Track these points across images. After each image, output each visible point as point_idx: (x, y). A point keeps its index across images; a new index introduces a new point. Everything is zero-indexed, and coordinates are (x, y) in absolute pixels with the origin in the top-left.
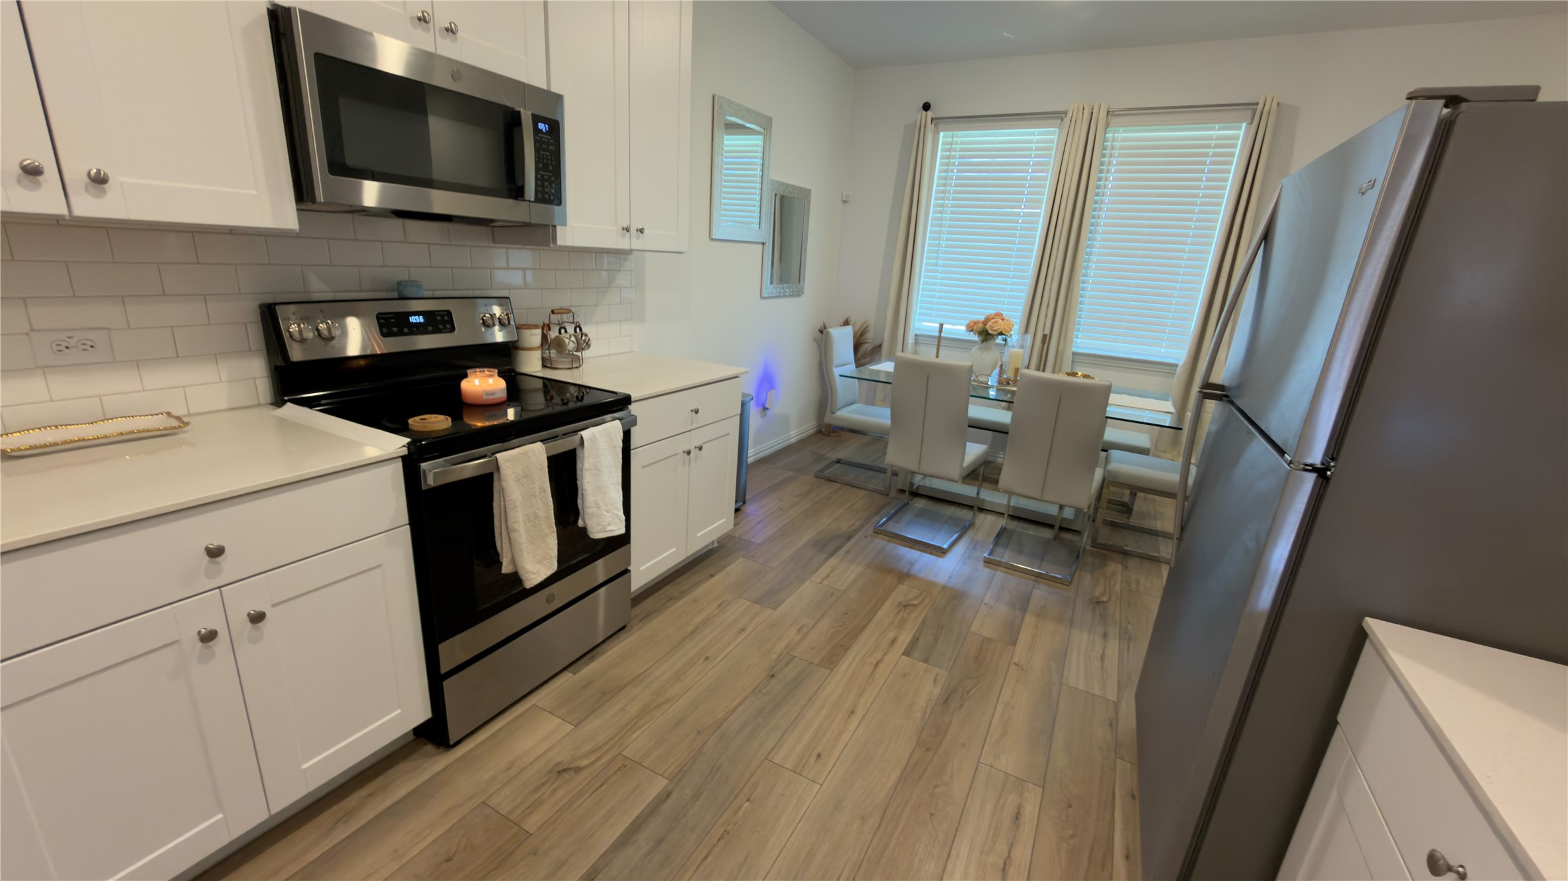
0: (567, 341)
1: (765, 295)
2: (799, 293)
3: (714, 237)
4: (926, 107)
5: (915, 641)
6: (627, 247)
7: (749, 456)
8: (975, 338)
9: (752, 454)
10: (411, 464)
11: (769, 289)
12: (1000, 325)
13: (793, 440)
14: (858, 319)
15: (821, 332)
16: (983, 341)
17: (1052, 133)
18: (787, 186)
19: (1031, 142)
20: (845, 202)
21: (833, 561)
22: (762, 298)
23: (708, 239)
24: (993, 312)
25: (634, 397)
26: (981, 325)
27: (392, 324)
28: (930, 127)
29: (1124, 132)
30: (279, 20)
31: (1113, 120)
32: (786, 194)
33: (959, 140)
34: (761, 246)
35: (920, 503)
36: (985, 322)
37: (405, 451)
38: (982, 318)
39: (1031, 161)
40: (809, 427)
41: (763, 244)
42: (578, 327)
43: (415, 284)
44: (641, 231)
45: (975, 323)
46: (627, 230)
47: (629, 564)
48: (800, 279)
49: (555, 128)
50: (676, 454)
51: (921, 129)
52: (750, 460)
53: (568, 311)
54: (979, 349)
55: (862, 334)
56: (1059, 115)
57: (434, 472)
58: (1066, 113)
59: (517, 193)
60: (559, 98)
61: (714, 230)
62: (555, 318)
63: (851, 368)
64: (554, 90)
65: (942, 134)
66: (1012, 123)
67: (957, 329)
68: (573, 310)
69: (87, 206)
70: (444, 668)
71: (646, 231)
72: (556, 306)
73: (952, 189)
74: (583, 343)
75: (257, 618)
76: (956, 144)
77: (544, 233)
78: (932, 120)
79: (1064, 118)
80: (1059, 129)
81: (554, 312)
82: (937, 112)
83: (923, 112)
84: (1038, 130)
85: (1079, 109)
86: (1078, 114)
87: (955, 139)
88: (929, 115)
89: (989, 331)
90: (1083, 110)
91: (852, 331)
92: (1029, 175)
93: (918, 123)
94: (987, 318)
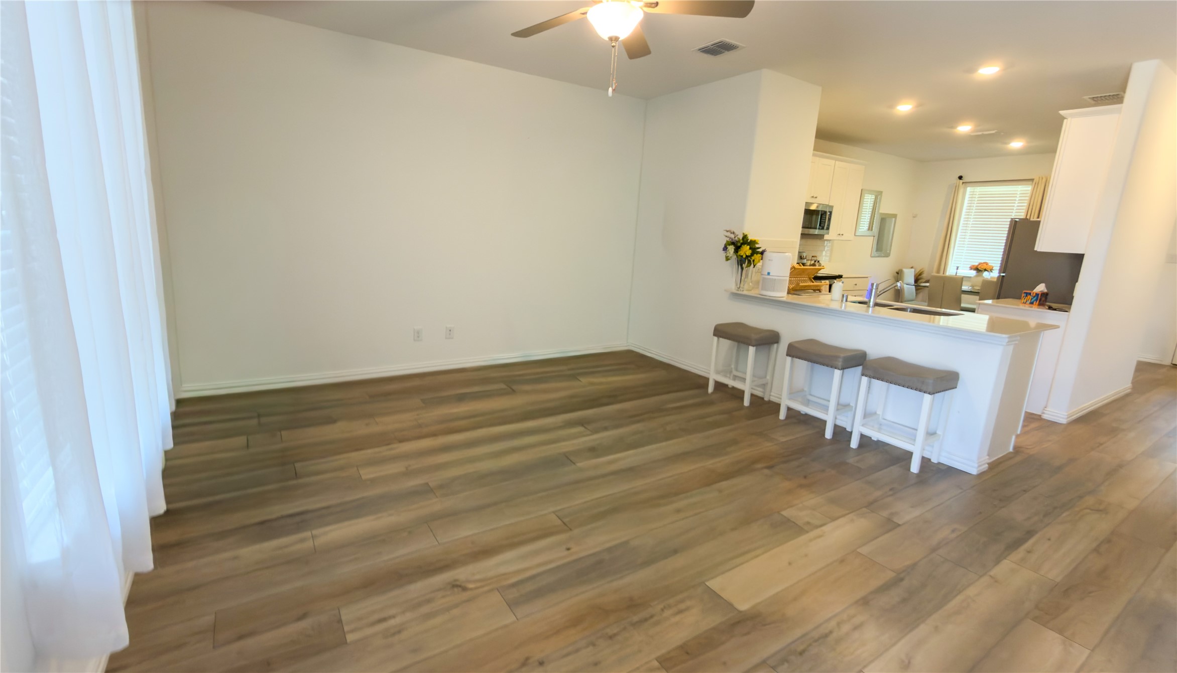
1: (873, 256)
2: (888, 256)
3: (856, 234)
4: (960, 178)
6: (837, 239)
8: (973, 272)
11: (875, 254)
12: (985, 266)
14: (918, 267)
15: (898, 273)
17: (1028, 188)
18: (885, 214)
19: (1016, 191)
20: (914, 217)
22: (871, 257)
23: (853, 235)
24: (983, 261)
26: (976, 266)
28: (962, 187)
32: (887, 217)
33: (978, 190)
34: (873, 237)
36: (978, 266)
38: (977, 264)
39: (1017, 199)
42: (818, 262)
44: (843, 235)
45: (974, 266)
46: (838, 235)
49: (831, 213)
51: (956, 189)
54: (976, 276)
55: (920, 274)
56: (1031, 180)
58: (1033, 179)
59: (822, 229)
60: (832, 207)
61: (857, 232)
63: (913, 285)
64: (830, 205)
65: (968, 189)
72: (813, 255)
73: (973, 211)
76: (976, 192)
77: (820, 237)
78: (963, 183)
79: (1033, 182)
80: (1031, 186)
81: (813, 257)
82: (965, 180)
83: (959, 180)
84: (1020, 186)
85: (1039, 178)
86: (1039, 181)
87: (975, 190)
88: (961, 181)
89: (980, 269)
90: (1042, 178)
91: (915, 271)
92: (1016, 205)
93: (955, 185)
94: (980, 264)
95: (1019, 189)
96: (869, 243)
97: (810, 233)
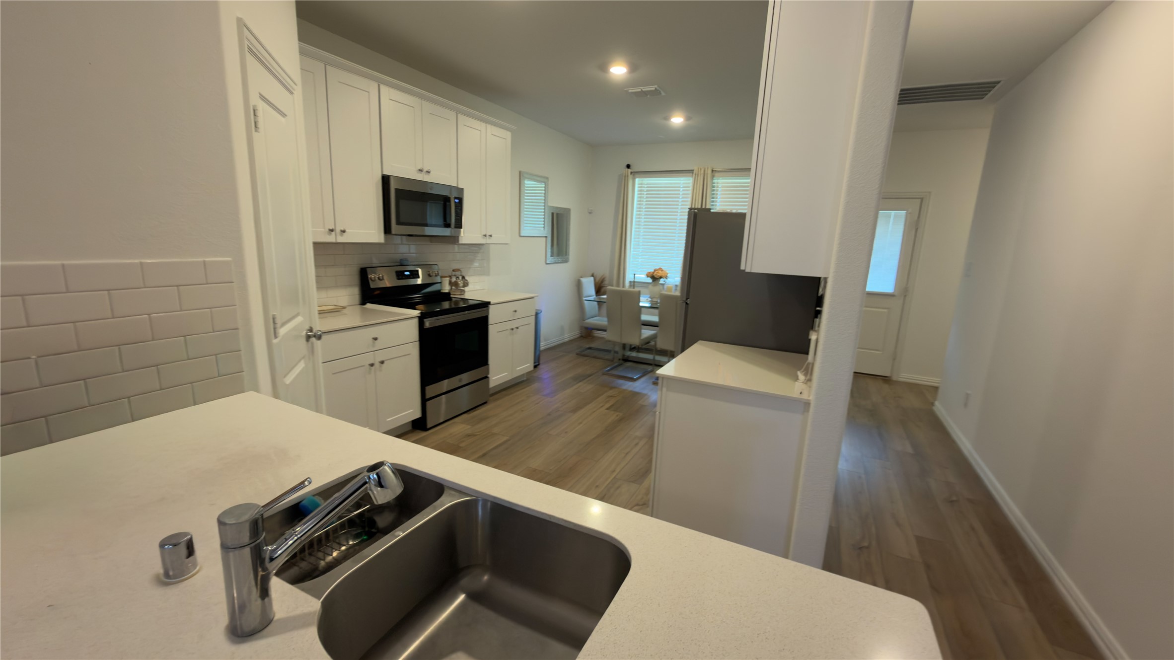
0: (459, 282)
1: (548, 262)
2: (566, 261)
3: (522, 235)
4: (628, 166)
5: (612, 406)
6: (484, 243)
7: (541, 346)
8: (650, 280)
9: (543, 345)
10: (421, 319)
11: (550, 260)
12: (660, 273)
13: (567, 340)
14: (599, 274)
15: (578, 279)
16: (653, 281)
17: (689, 180)
18: (557, 208)
19: (680, 184)
20: (590, 213)
21: (580, 384)
22: (547, 264)
23: (519, 236)
24: (658, 268)
25: (492, 302)
26: (652, 273)
27: (400, 275)
28: (630, 177)
29: (722, 179)
30: (386, 180)
31: (717, 174)
32: (558, 212)
33: (646, 182)
35: (629, 364)
36: (654, 272)
37: (419, 315)
38: (653, 271)
39: (681, 193)
40: (576, 333)
41: (546, 237)
42: (463, 277)
43: (406, 260)
44: (491, 236)
45: (650, 273)
46: (485, 236)
47: (488, 374)
48: (567, 253)
49: (461, 200)
50: (507, 330)
51: (626, 178)
52: (542, 348)
53: (458, 270)
54: (653, 286)
55: (600, 282)
56: (691, 171)
57: (428, 323)
58: (693, 170)
59: (448, 225)
60: (461, 190)
61: (521, 232)
62: (454, 273)
63: (594, 297)
64: (459, 187)
65: (637, 180)
66: (672, 175)
67: (642, 277)
68: (461, 269)
69: (341, 239)
70: (428, 397)
71: (493, 236)
72: (454, 268)
73: (644, 207)
74: (466, 284)
75: (382, 362)
76: (644, 184)
77: (454, 239)
78: (631, 173)
79: (693, 173)
80: (691, 178)
81: (453, 271)
82: (634, 169)
83: (627, 169)
84: (682, 178)
85: (698, 169)
86: (698, 171)
87: (644, 182)
88: (630, 171)
89: (656, 277)
90: (701, 169)
91: (595, 280)
92: (680, 200)
93: (624, 175)
94: (655, 270)
95: (682, 182)
96: (541, 248)
97: (427, 234)
